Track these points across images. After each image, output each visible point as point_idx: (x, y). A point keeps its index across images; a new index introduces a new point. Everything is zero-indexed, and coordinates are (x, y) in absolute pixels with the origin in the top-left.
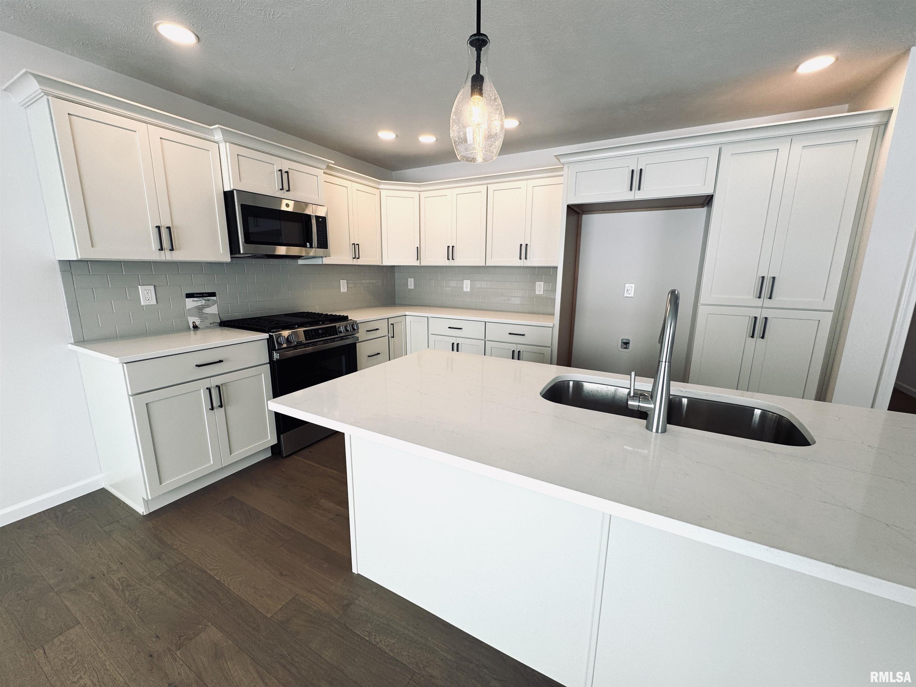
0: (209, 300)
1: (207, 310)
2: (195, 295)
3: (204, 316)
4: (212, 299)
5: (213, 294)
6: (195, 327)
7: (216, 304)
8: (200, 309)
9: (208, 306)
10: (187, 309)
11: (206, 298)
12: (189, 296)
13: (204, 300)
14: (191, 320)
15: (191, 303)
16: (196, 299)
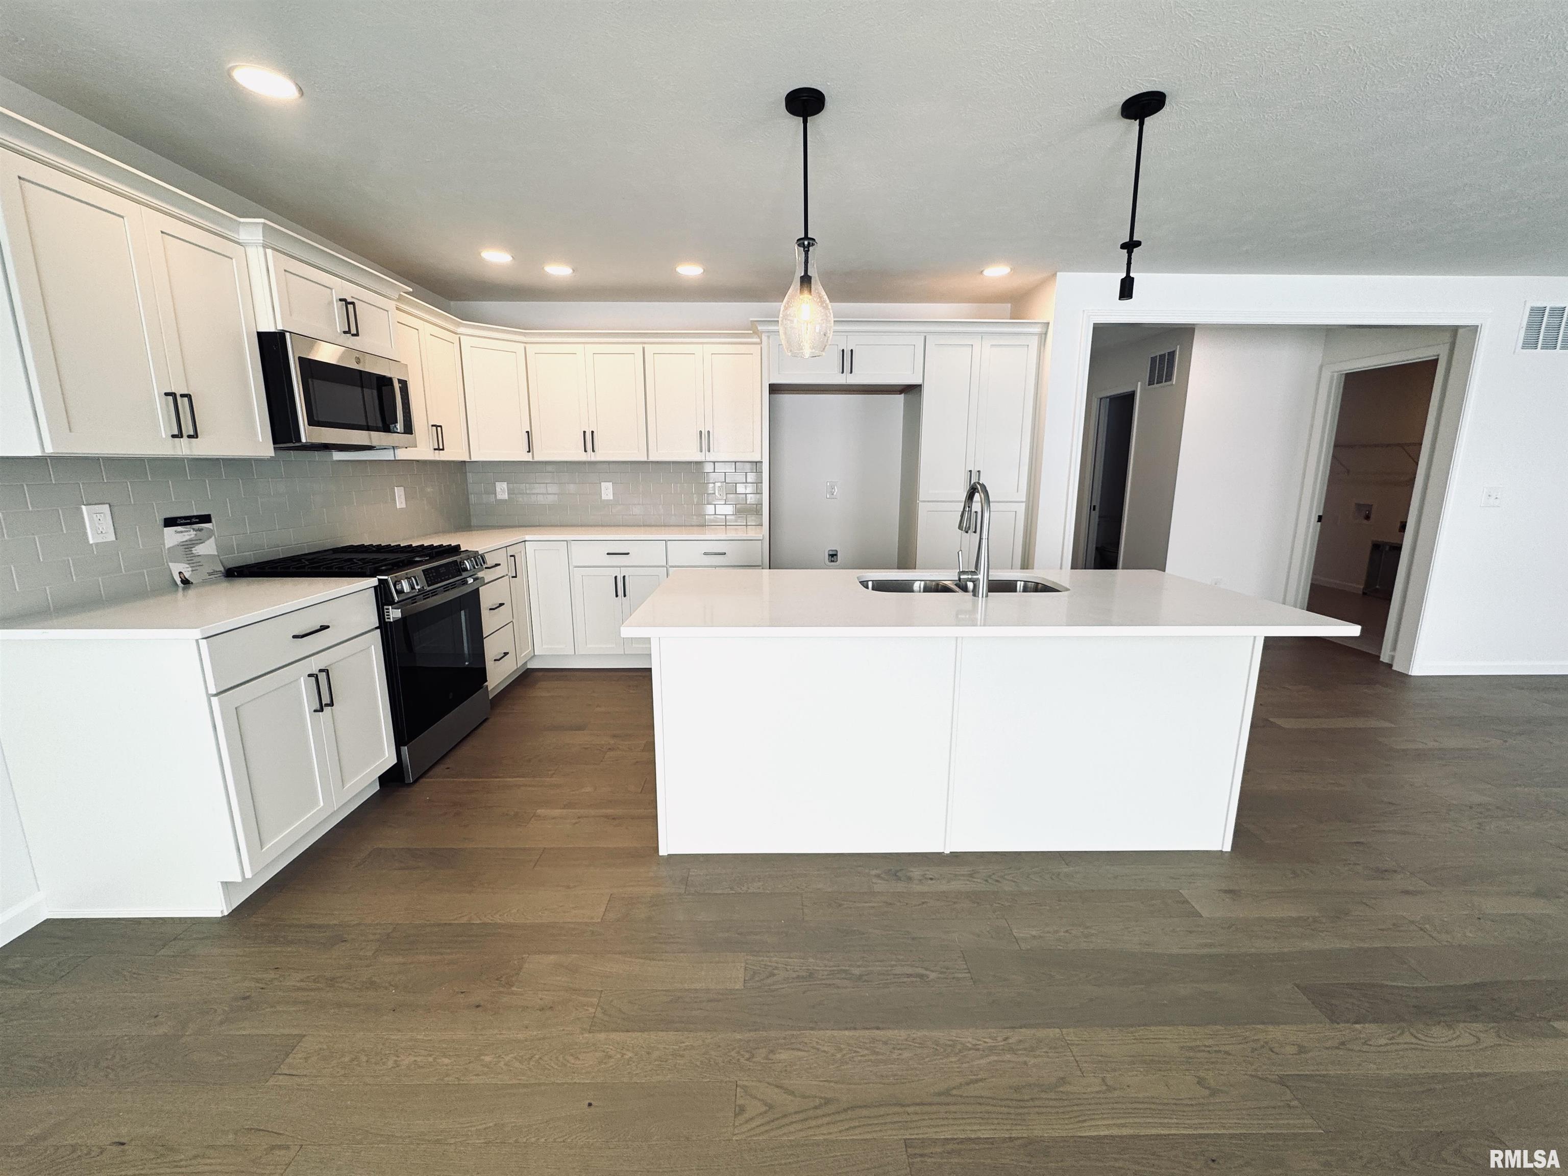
0: (200, 530)
1: (200, 550)
2: (179, 521)
3: (196, 559)
4: (206, 528)
5: (206, 519)
6: (186, 582)
7: (213, 537)
8: (188, 546)
9: (200, 541)
10: (166, 547)
11: (196, 526)
12: (170, 522)
13: (194, 529)
14: (178, 568)
15: (173, 537)
16: (180, 528)
